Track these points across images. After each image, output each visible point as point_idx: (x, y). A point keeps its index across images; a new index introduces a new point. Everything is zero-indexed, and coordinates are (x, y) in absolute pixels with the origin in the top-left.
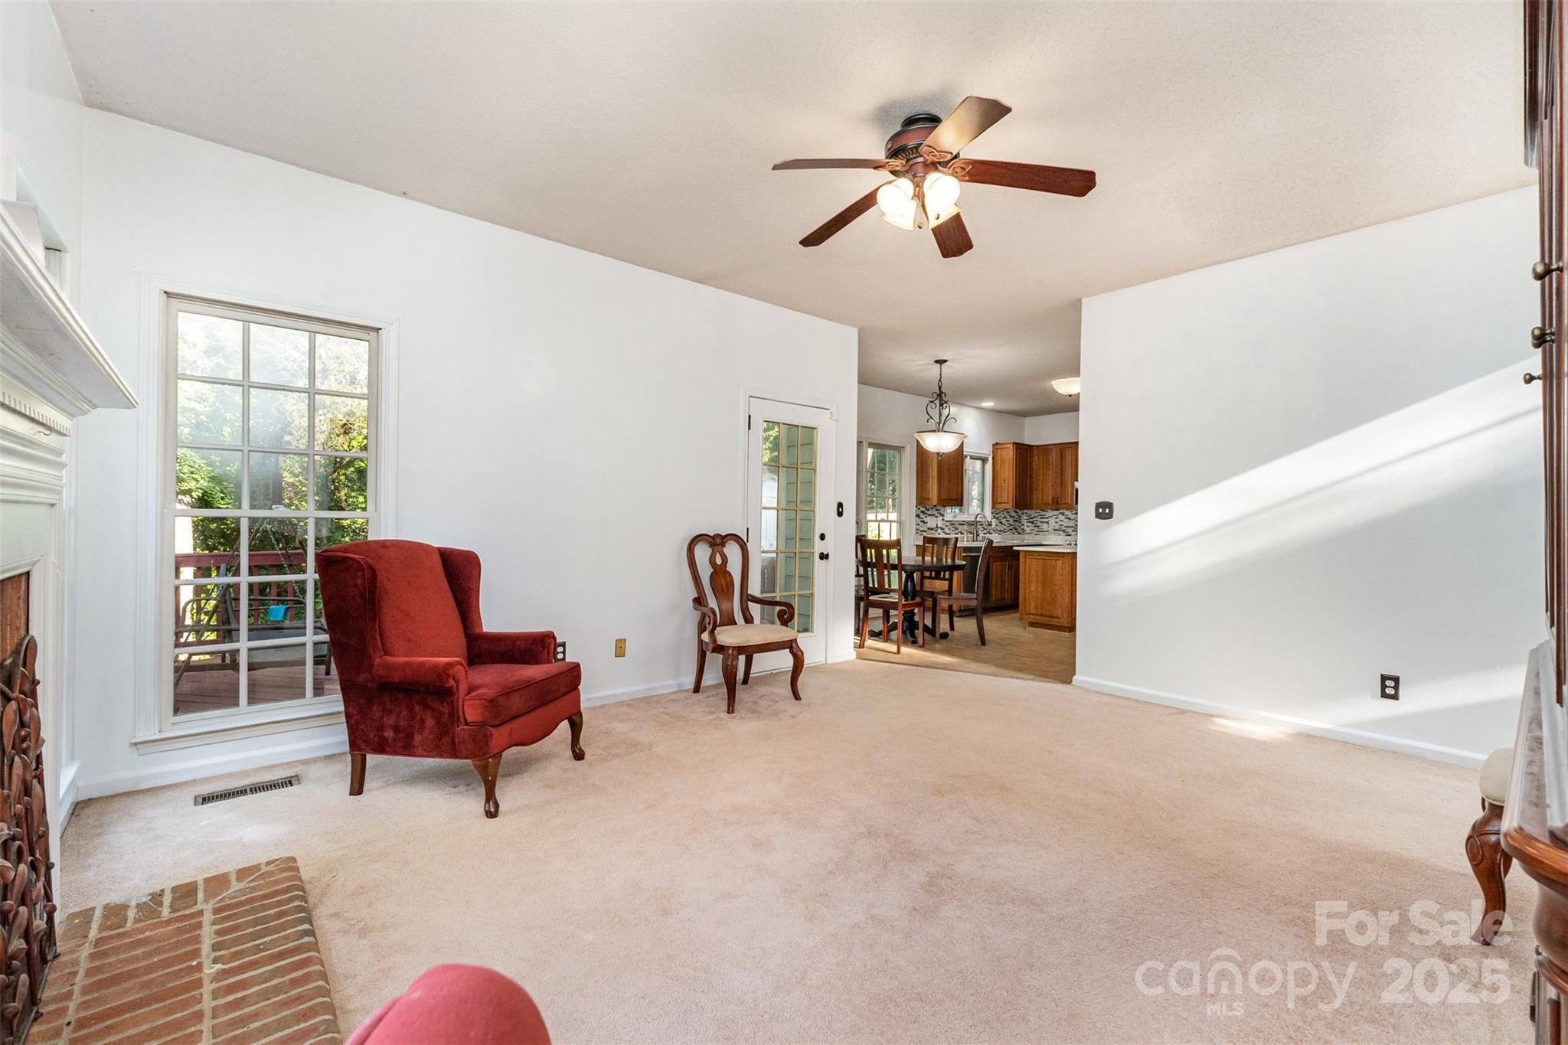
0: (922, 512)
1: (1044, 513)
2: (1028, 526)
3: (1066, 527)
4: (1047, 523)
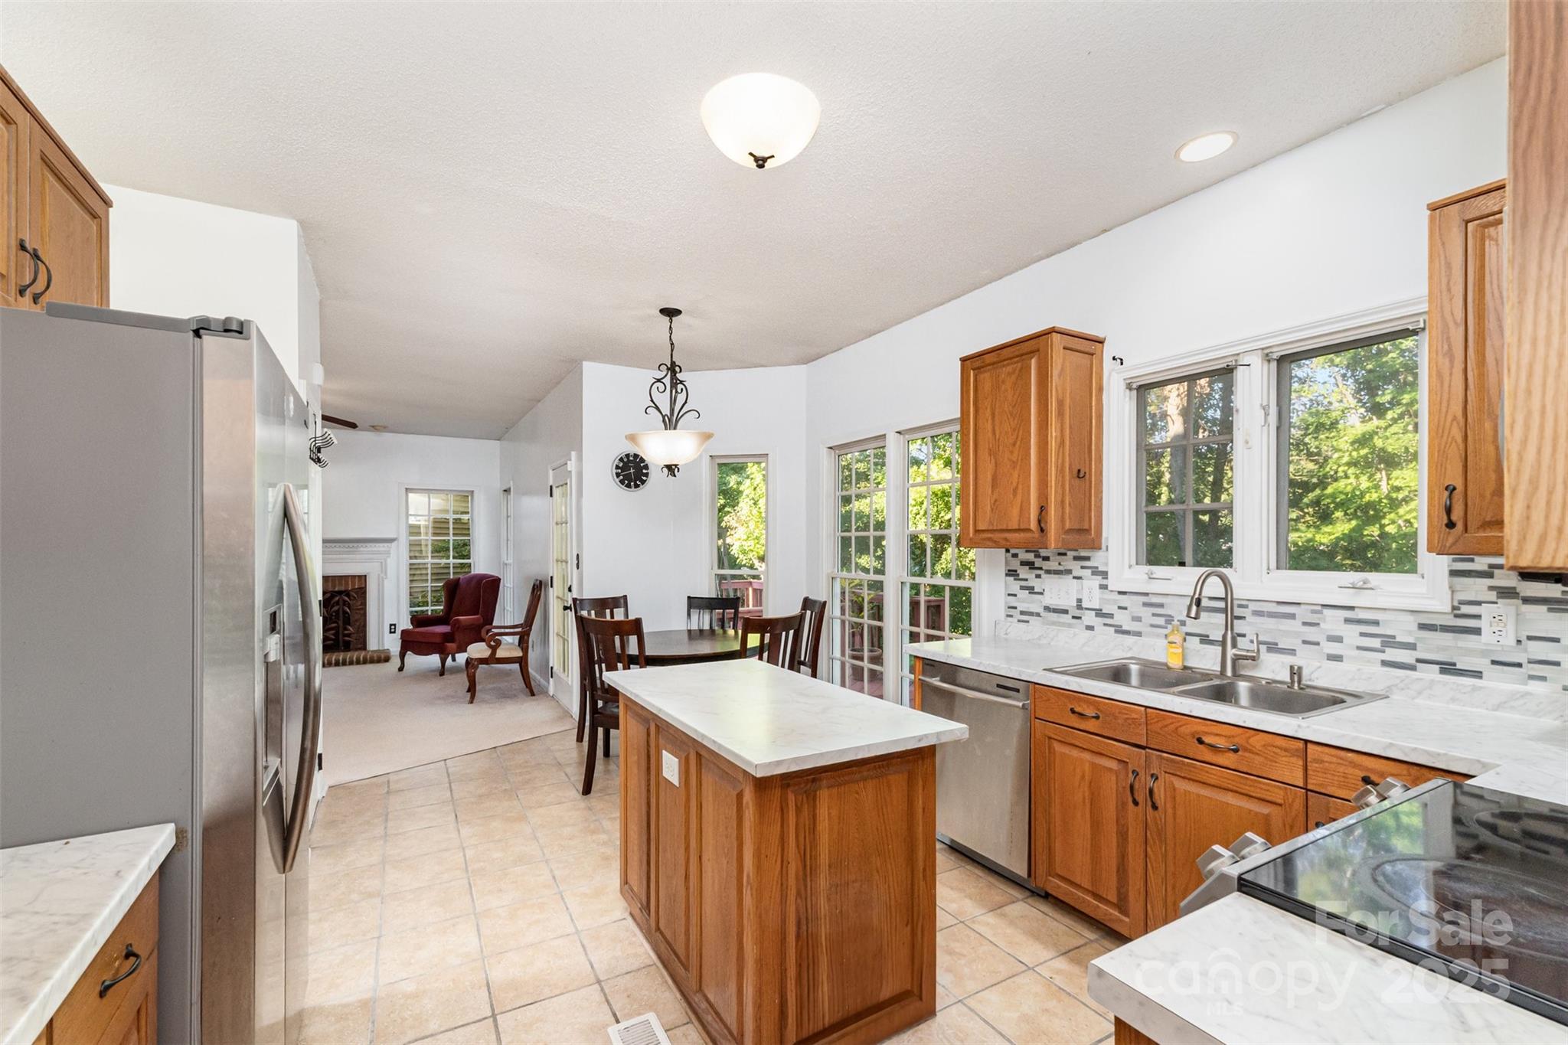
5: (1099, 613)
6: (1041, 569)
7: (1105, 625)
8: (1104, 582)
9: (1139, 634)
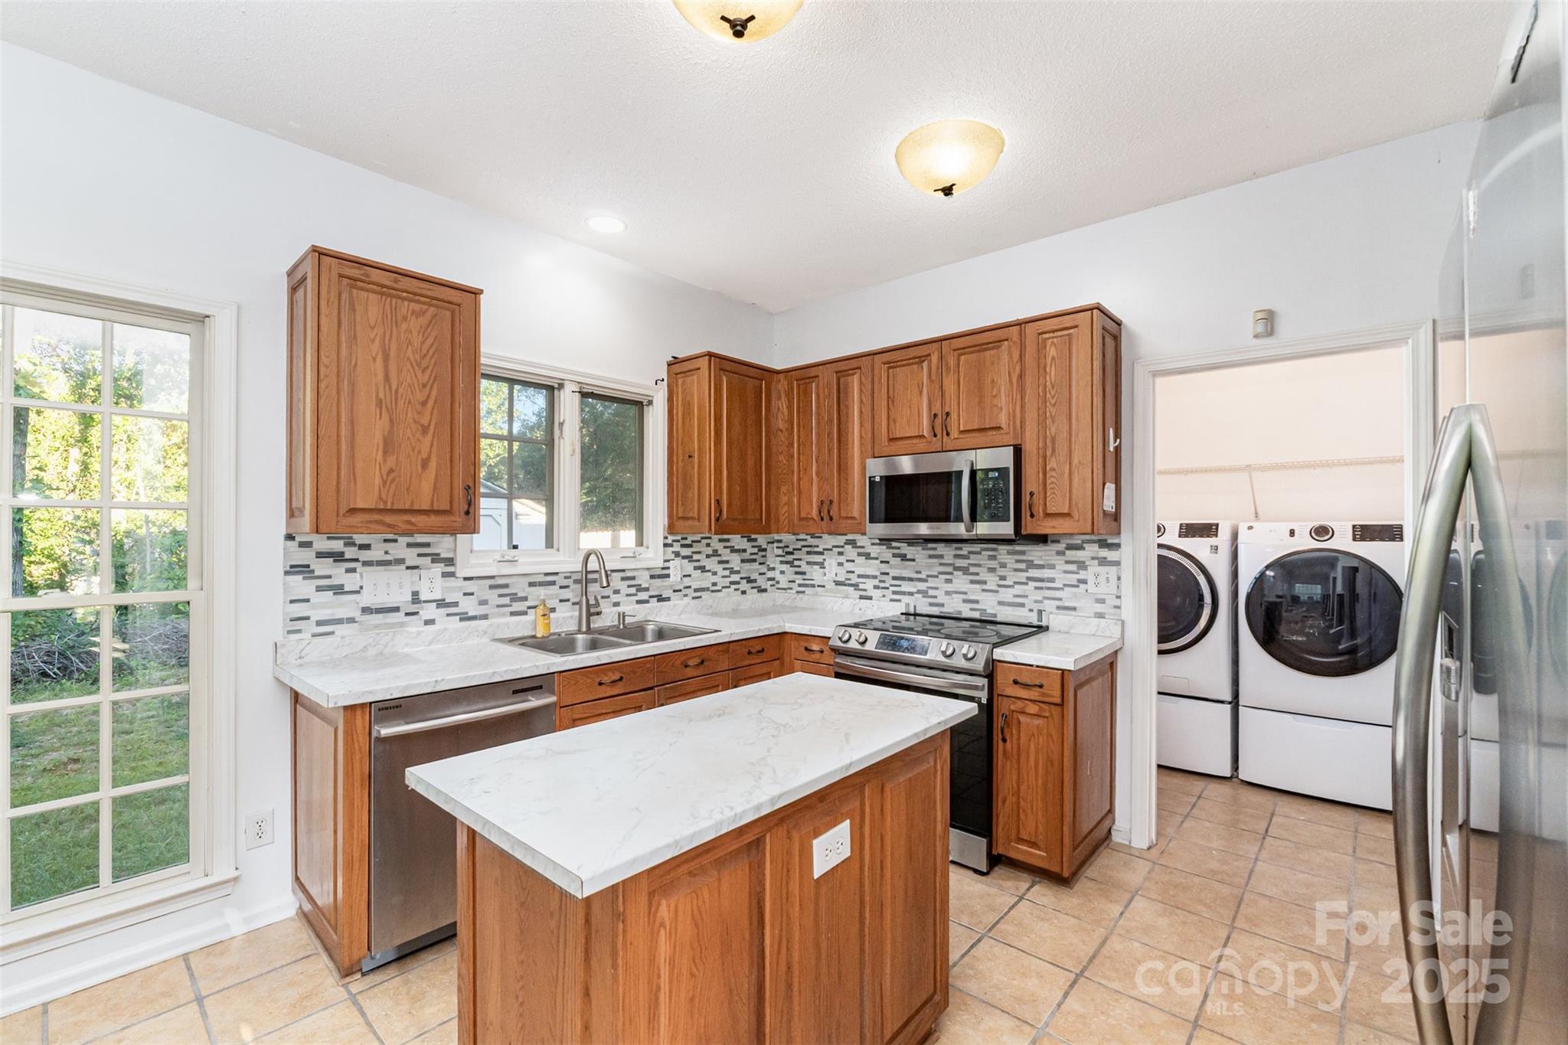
0: (320, 555)
1: (811, 541)
2: (782, 572)
3: (859, 576)
4: (822, 565)
5: (441, 604)
6: (357, 560)
7: (448, 615)
8: (450, 569)
9: (485, 617)
